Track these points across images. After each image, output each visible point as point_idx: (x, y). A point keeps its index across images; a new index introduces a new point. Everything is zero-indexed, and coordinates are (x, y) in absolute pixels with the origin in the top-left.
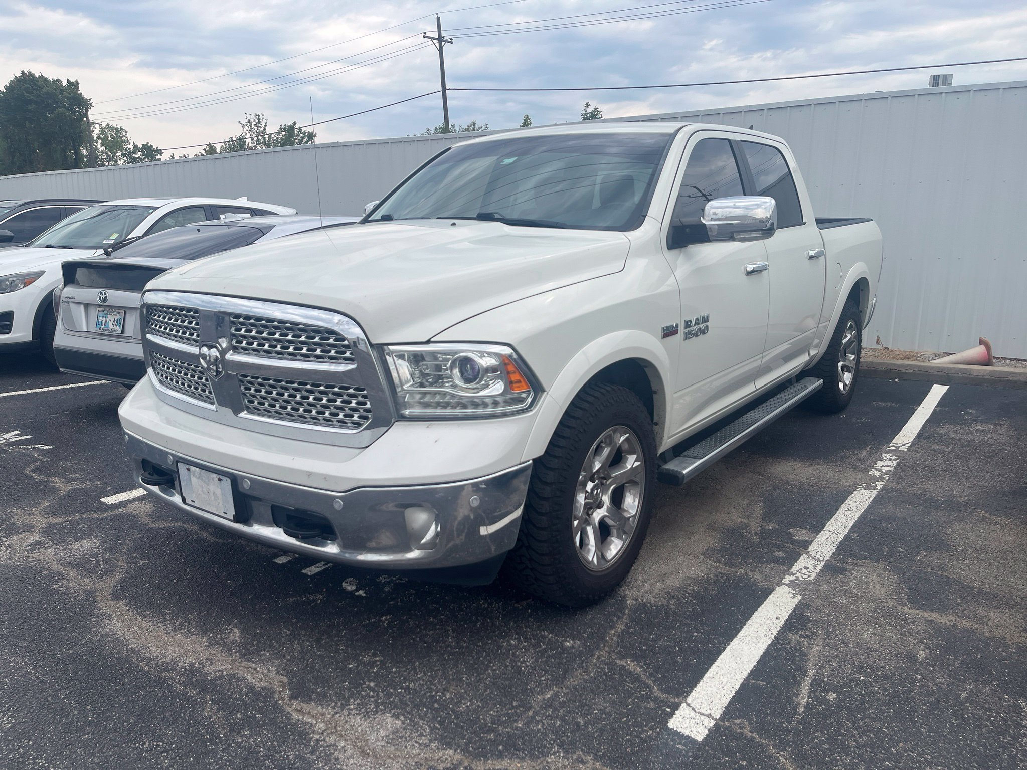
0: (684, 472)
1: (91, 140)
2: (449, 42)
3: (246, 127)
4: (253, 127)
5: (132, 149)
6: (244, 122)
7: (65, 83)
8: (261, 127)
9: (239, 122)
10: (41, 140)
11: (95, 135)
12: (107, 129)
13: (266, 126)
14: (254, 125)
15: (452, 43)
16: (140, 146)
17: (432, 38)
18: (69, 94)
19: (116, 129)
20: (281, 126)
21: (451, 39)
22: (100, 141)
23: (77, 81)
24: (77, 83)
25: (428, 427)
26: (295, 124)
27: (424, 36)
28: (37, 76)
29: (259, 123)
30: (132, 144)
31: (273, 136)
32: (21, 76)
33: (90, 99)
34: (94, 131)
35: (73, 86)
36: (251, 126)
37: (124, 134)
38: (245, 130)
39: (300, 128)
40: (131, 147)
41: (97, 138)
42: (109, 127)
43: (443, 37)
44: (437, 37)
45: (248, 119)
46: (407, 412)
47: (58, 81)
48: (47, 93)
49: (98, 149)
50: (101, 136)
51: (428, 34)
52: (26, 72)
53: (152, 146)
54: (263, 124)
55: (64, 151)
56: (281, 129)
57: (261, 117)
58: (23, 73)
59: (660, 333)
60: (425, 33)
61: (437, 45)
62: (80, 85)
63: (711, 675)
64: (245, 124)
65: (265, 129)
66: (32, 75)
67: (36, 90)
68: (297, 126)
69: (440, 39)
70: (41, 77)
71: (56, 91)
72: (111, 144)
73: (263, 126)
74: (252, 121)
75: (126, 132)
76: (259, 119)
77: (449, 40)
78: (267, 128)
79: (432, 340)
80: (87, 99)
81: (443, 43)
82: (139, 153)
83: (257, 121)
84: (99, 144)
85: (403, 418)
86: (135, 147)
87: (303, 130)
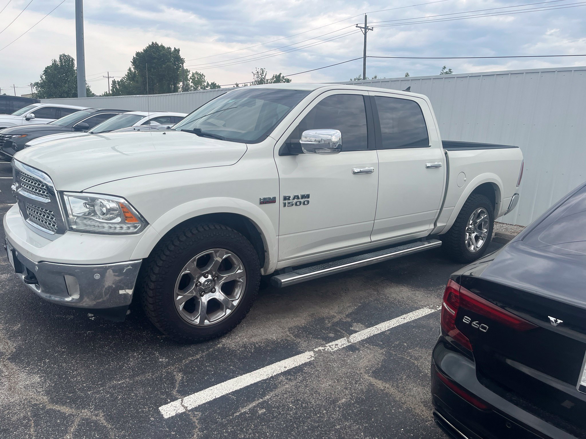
0: (282, 281)
1: (186, 79)
2: (371, 30)
3: (256, 75)
4: (259, 75)
5: (206, 85)
6: (255, 72)
7: (173, 49)
8: (263, 75)
9: (252, 72)
10: (158, 79)
11: (189, 77)
12: (195, 74)
13: (266, 75)
14: (260, 74)
15: (372, 30)
16: (210, 84)
17: (361, 28)
18: (174, 55)
19: (200, 74)
20: (274, 75)
21: (373, 28)
22: (191, 80)
23: (179, 49)
24: (179, 50)
25: (81, 235)
26: (280, 74)
27: (356, 27)
28: (160, 45)
29: (263, 73)
30: (206, 82)
31: (269, 80)
32: (152, 45)
33: (184, 59)
34: (188, 75)
35: (177, 51)
36: (258, 75)
37: (204, 77)
38: (255, 77)
39: (283, 77)
40: (206, 84)
41: (190, 78)
42: (197, 73)
43: (368, 27)
44: (364, 27)
45: (257, 71)
46: (74, 227)
47: (170, 48)
48: (163, 54)
49: (189, 84)
50: (192, 78)
51: (358, 25)
52: (154, 43)
53: (216, 84)
54: (265, 74)
55: (169, 85)
56: (273, 77)
57: (264, 70)
58: (153, 43)
59: (258, 202)
60: (357, 25)
61: (364, 31)
62: (180, 51)
63: (212, 389)
64: (255, 73)
65: (265, 77)
66: (157, 44)
67: (158, 52)
68: (282, 76)
69: (366, 28)
70: (162, 46)
71: (168, 53)
72: (196, 82)
73: (264, 75)
74: (259, 72)
75: (205, 76)
76: (263, 71)
77: (371, 28)
78: (266, 76)
79: (83, 191)
80: (182, 59)
81: (367, 30)
82: (209, 87)
83: (262, 72)
84: (190, 82)
85: (72, 229)
86: (208, 84)
87: (285, 78)
